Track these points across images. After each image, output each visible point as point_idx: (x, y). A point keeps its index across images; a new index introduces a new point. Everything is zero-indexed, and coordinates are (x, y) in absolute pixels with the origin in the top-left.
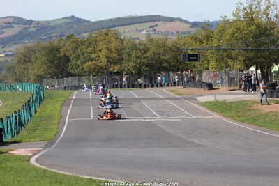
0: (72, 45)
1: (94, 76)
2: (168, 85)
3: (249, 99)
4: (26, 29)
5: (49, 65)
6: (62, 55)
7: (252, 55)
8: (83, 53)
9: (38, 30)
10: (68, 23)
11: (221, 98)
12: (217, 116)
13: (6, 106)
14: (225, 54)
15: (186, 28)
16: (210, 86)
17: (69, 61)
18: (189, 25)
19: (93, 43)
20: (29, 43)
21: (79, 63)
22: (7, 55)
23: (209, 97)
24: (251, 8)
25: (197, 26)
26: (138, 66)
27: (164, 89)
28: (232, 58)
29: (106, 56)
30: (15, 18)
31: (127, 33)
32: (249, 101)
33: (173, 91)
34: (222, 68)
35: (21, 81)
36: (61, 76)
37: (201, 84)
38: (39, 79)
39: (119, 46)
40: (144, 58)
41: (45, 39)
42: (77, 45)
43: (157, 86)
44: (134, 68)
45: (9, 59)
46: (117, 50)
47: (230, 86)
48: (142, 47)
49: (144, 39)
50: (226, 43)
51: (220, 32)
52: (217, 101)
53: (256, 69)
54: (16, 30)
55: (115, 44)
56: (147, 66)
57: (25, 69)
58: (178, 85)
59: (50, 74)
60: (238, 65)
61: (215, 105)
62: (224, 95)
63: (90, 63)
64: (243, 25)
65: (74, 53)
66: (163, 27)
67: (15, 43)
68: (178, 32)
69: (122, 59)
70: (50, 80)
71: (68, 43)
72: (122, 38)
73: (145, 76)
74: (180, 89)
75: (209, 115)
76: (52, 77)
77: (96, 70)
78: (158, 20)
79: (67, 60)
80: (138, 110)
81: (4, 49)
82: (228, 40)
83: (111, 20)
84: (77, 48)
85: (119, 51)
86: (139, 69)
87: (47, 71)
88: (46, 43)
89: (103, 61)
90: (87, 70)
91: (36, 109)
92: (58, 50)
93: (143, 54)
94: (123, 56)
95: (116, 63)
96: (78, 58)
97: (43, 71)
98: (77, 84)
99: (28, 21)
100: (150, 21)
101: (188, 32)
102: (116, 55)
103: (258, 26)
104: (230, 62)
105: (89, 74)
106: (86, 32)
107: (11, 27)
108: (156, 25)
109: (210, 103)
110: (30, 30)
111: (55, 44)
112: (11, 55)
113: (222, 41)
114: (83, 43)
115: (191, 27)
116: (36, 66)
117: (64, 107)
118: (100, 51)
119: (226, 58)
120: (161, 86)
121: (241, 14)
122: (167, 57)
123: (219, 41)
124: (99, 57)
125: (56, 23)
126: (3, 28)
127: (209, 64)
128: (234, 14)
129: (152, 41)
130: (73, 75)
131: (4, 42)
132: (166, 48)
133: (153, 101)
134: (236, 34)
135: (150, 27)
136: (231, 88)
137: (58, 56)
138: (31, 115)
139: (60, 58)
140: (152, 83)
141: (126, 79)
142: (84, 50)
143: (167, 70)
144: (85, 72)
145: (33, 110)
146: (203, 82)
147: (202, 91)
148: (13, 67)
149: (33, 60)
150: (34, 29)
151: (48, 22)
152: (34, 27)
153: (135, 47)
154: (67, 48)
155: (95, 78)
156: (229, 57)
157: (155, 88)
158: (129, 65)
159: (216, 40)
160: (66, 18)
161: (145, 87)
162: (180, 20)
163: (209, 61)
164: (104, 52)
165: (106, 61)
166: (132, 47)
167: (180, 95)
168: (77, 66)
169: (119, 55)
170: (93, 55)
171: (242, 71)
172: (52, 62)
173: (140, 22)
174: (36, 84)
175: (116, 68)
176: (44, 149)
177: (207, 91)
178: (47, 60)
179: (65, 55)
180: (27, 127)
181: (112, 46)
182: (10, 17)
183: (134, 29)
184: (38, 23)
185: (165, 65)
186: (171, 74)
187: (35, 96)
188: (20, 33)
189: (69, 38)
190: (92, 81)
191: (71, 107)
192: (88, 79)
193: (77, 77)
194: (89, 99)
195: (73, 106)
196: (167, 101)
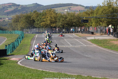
0: (36, 15)
1: (45, 28)
2: (75, 32)
3: (108, 38)
4: (17, 8)
5: (26, 23)
6: (32, 19)
7: (110, 20)
8: (40, 19)
9: (22, 9)
10: (34, 6)
11: (97, 38)
12: (95, 45)
13: (8, 40)
14: (99, 20)
15: (83, 9)
16: (92, 33)
17: (34, 22)
18: (84, 8)
19: (44, 14)
20: (18, 14)
21: (38, 23)
22: (9, 19)
23: (92, 37)
24: (110, 1)
25: (88, 8)
26: (63, 24)
27: (74, 34)
28: (102, 22)
29: (50, 20)
30: (12, 3)
31: (59, 10)
32: (108, 39)
33: (77, 35)
34: (97, 26)
35: (15, 30)
36: (31, 28)
37: (89, 32)
38: (22, 29)
39: (55, 16)
40: (66, 21)
41: (25, 13)
42: (38, 15)
43: (71, 33)
44: (61, 25)
45: (10, 21)
46: (54, 17)
47: (101, 33)
48: (65, 16)
49: (65, 13)
50: (99, 15)
51: (97, 11)
52: (95, 39)
53: (112, 26)
54: (13, 8)
55: (53, 15)
56: (67, 24)
57: (16, 25)
58: (79, 32)
59: (26, 27)
60: (104, 25)
61: (94, 41)
62: (98, 37)
63: (43, 23)
64: (106, 8)
65: (37, 18)
66: (73, 8)
67: (13, 14)
68: (79, 11)
69: (56, 21)
70: (26, 30)
71: (34, 14)
72: (57, 12)
73: (66, 29)
74: (80, 34)
75: (92, 45)
76: (27, 28)
77: (46, 26)
78: (72, 5)
79: (34, 21)
80: (62, 43)
81: (8, 16)
82: (100, 14)
83: (52, 5)
84: (38, 17)
85: (55, 18)
86: (63, 26)
87: (25, 26)
88: (25, 14)
89: (49, 22)
90: (42, 25)
91: (20, 42)
92: (30, 17)
93: (65, 19)
94: (57, 20)
95: (54, 23)
96: (38, 21)
97: (24, 26)
98: (38, 31)
99: (18, 5)
100: (68, 6)
101: (84, 11)
102: (54, 19)
103: (113, 9)
104: (101, 23)
105: (43, 27)
106: (42, 10)
107: (11, 7)
108: (71, 8)
109: (92, 40)
110: (19, 9)
111: (29, 15)
112: (11, 19)
113: (98, 15)
114: (40, 14)
115: (85, 8)
116: (21, 23)
117: (32, 41)
118: (47, 18)
119: (99, 22)
120: (72, 33)
121: (106, 3)
122: (75, 21)
123: (97, 14)
124: (47, 20)
125: (29, 6)
126: (8, 7)
127: (92, 24)
128: (103, 3)
129: (69, 14)
130: (36, 28)
131: (8, 14)
132: (74, 17)
133: (69, 39)
134: (104, 12)
135: (68, 8)
136: (101, 34)
137: (30, 19)
138: (18, 44)
139: (31, 21)
140: (68, 31)
141: (58, 30)
142: (41, 17)
143: (75, 26)
144: (41, 26)
145: (19, 42)
146: (90, 31)
147: (89, 35)
148: (11, 24)
149: (20, 21)
150: (20, 8)
151: (26, 5)
152: (20, 7)
153: (62, 17)
154: (34, 16)
155: (45, 29)
156: (101, 21)
157: (70, 34)
158: (59, 24)
159: (95, 14)
160: (34, 4)
161: (66, 33)
162: (80, 5)
163: (92, 23)
164: (49, 18)
165: (50, 22)
166: (61, 16)
167: (80, 36)
168: (38, 24)
169: (55, 19)
170: (44, 20)
171: (106, 27)
172: (28, 22)
173: (64, 6)
174: (21, 31)
175: (54, 25)
176: (24, 58)
177: (91, 35)
178: (26, 21)
179: (33, 19)
180: (17, 49)
181: (52, 16)
182: (10, 3)
183: (61, 9)
184: (22, 6)
185: (74, 24)
186: (77, 28)
187: (20, 36)
188: (15, 10)
189: (35, 12)
190: (44, 30)
191: (35, 41)
192: (42, 29)
193: (38, 29)
194: (43, 38)
195: (36, 40)
196: (75, 39)
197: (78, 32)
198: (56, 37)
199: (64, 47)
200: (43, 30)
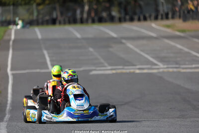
1: (38, 5)
2: (156, 18)
27: (154, 25)
33: (168, 26)
43: (139, 20)
58: (173, 18)
74: (179, 23)
120: (145, 19)
133: (144, 42)
155: (41, 7)
167: (183, 31)
190: (35, 14)
191: (11, 52)
192: (28, 10)
193: (11, 7)
194: (38, 39)
195: (13, 50)
196: (167, 41)
197: (167, 18)
198: (90, 36)
199: (138, 71)
200: (32, 13)
